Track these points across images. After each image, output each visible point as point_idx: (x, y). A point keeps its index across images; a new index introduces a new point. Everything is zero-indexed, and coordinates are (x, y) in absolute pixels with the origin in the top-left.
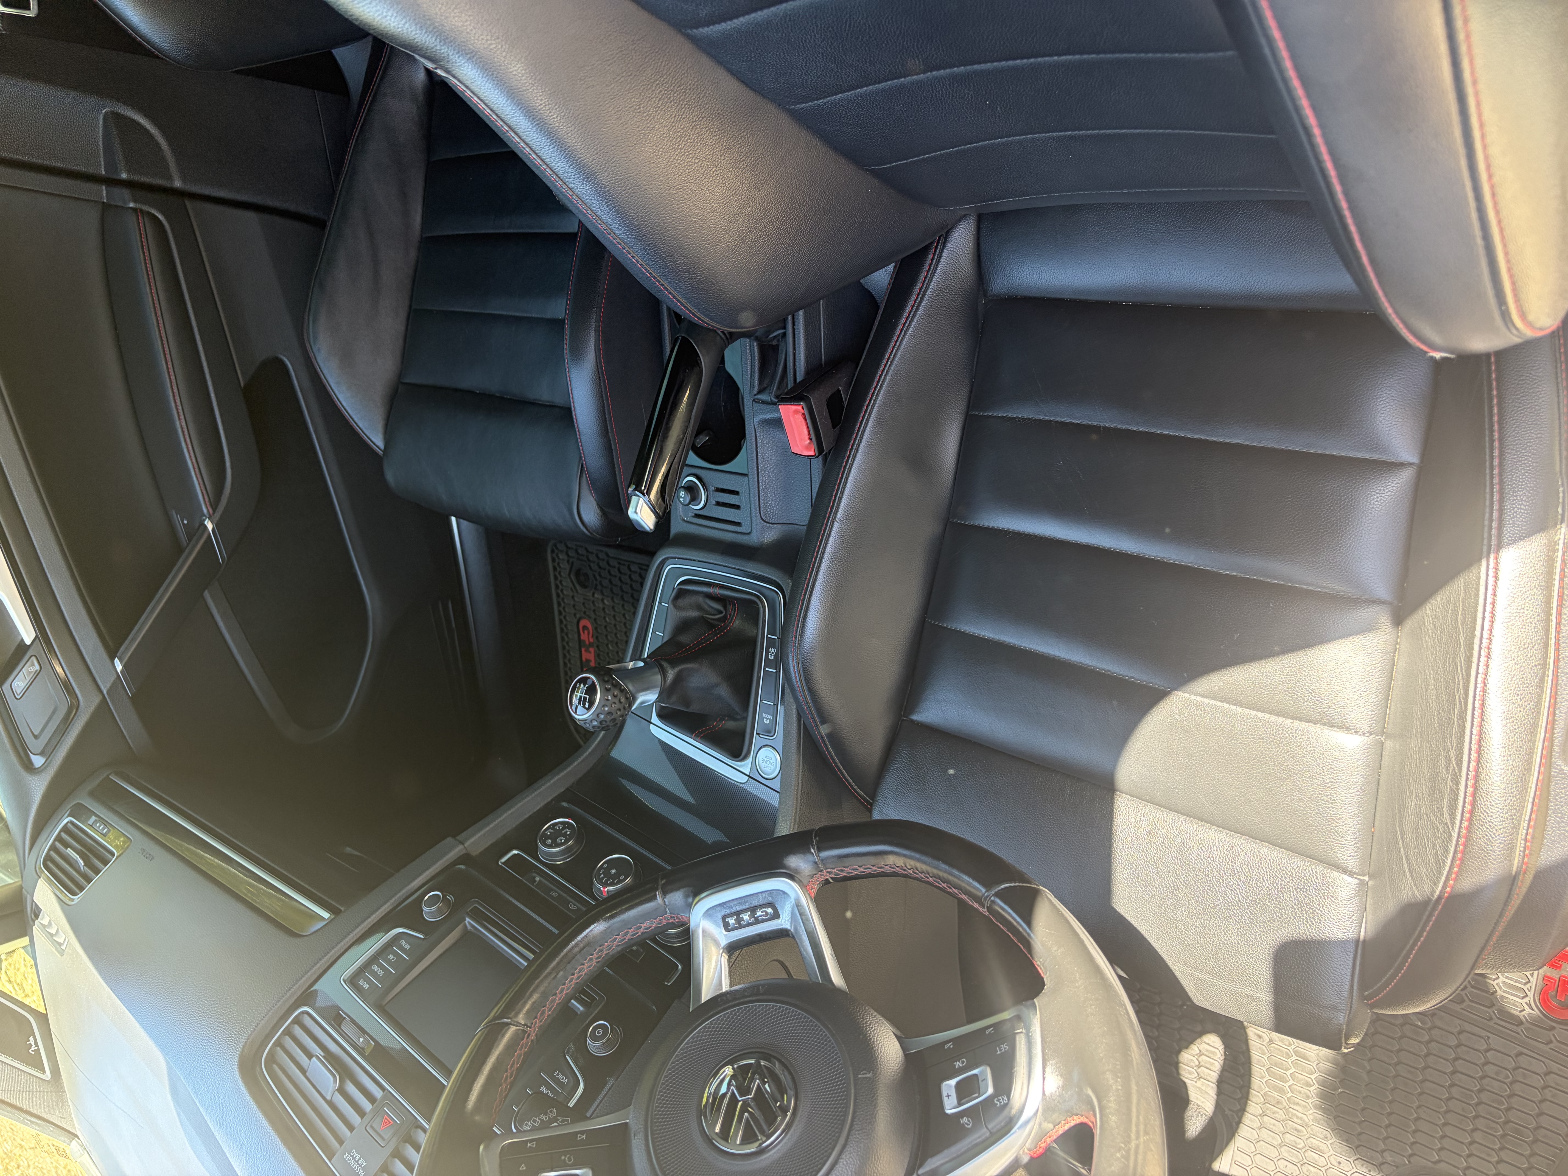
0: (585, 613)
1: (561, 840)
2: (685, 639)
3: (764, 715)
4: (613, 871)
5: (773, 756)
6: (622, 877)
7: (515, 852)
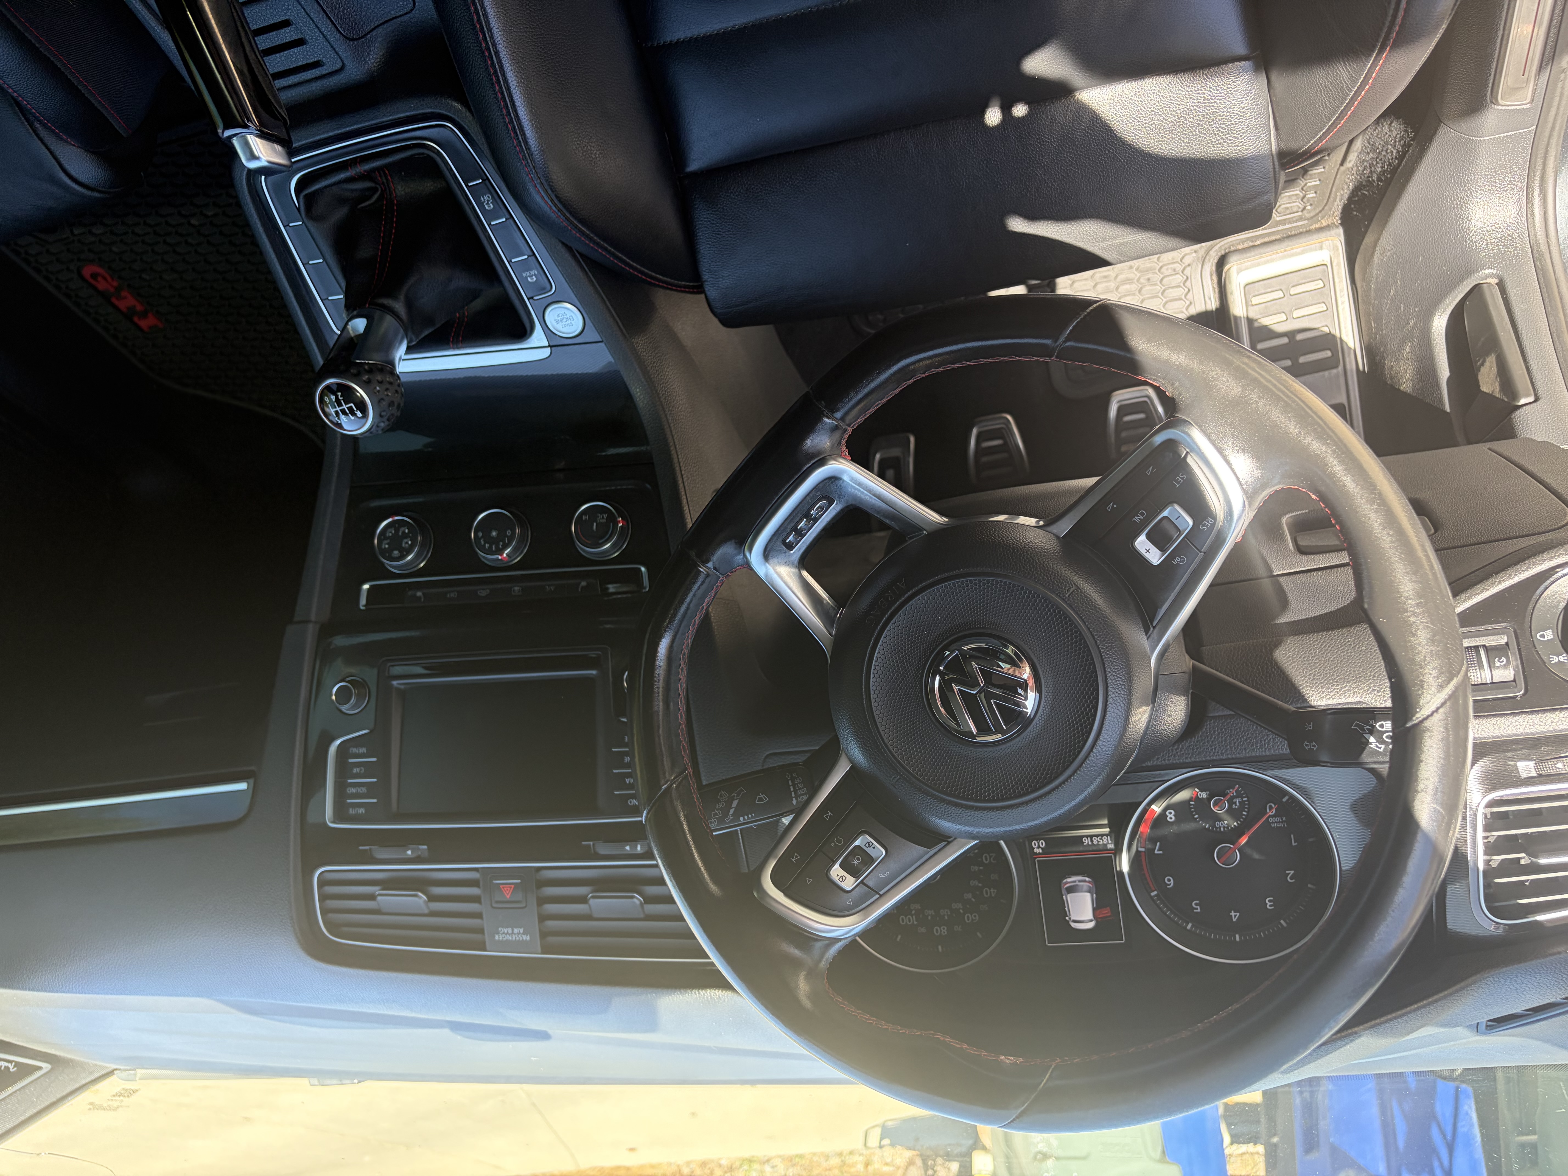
0: (79, 260)
1: (407, 543)
2: (365, 252)
3: (524, 275)
4: (494, 534)
5: (563, 311)
6: (509, 533)
7: (366, 587)
